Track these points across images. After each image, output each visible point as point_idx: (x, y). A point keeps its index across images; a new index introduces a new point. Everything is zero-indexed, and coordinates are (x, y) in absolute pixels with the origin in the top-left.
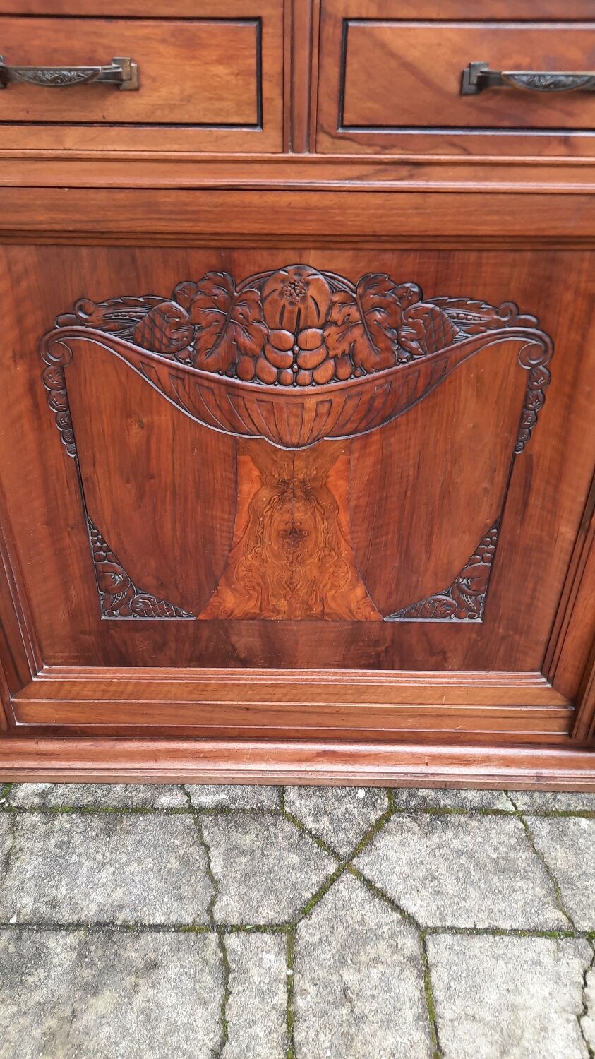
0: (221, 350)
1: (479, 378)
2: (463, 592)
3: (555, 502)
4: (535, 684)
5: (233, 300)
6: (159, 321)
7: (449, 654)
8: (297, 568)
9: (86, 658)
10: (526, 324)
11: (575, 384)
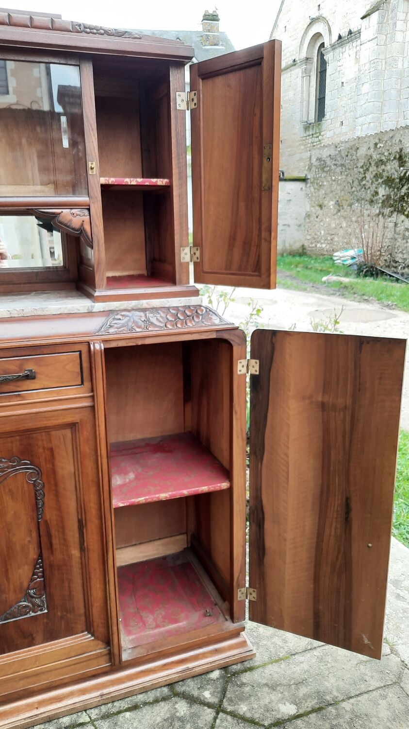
1: (10, 491)
2: (32, 597)
3: (65, 540)
4: (85, 639)
10: (26, 464)
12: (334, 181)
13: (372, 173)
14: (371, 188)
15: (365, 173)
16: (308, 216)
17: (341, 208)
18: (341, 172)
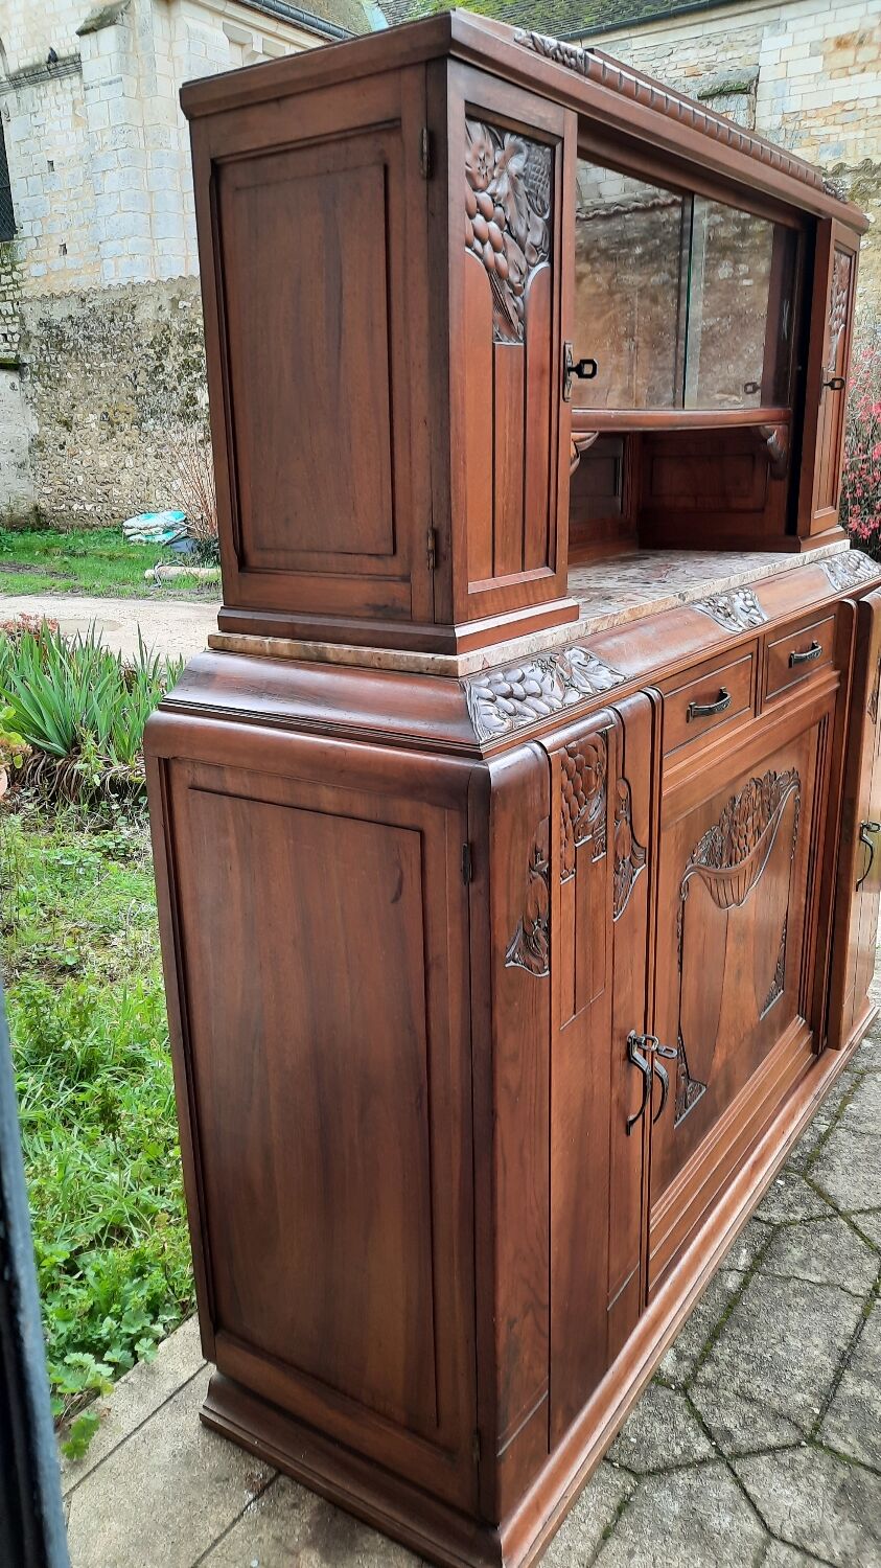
2: (778, 973)
12: (90, 371)
13: (176, 360)
14: (179, 387)
15: (159, 359)
16: (38, 444)
17: (116, 428)
18: (104, 354)
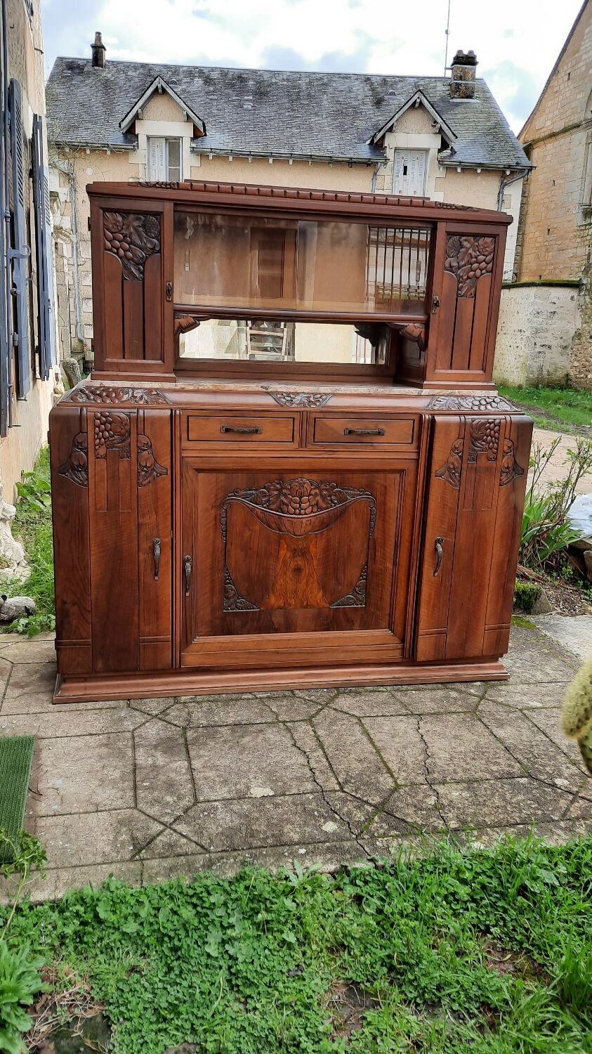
0: (277, 504)
2: (357, 593)
3: (384, 554)
4: (386, 634)
5: (282, 488)
6: (259, 495)
7: (354, 622)
8: (298, 585)
9: (214, 633)
10: (368, 495)
11: (384, 513)
16: (578, 335)
